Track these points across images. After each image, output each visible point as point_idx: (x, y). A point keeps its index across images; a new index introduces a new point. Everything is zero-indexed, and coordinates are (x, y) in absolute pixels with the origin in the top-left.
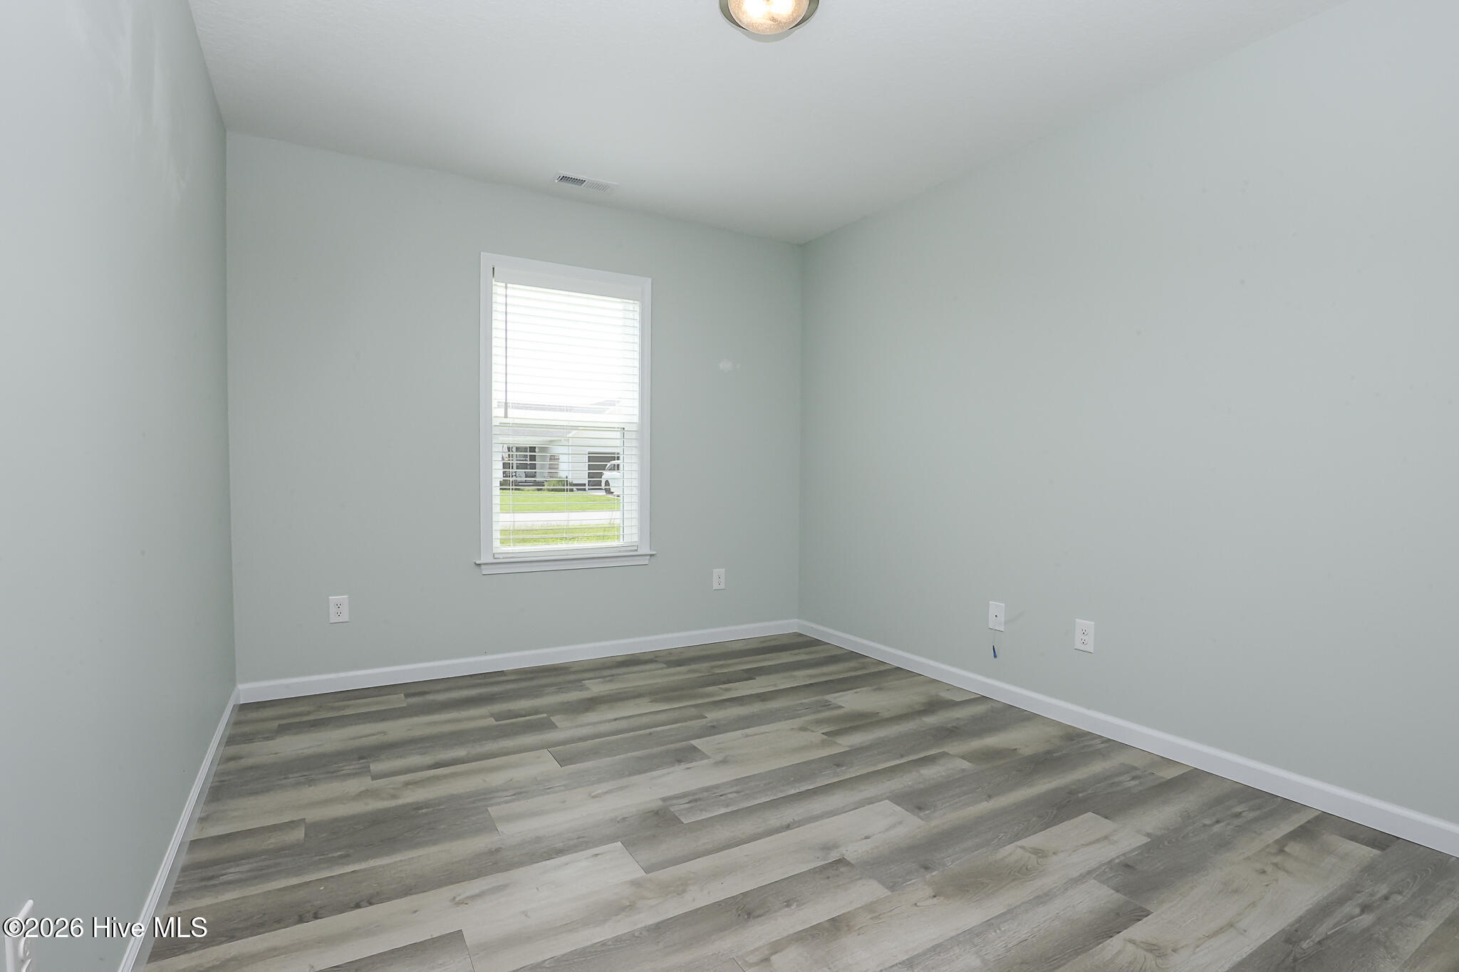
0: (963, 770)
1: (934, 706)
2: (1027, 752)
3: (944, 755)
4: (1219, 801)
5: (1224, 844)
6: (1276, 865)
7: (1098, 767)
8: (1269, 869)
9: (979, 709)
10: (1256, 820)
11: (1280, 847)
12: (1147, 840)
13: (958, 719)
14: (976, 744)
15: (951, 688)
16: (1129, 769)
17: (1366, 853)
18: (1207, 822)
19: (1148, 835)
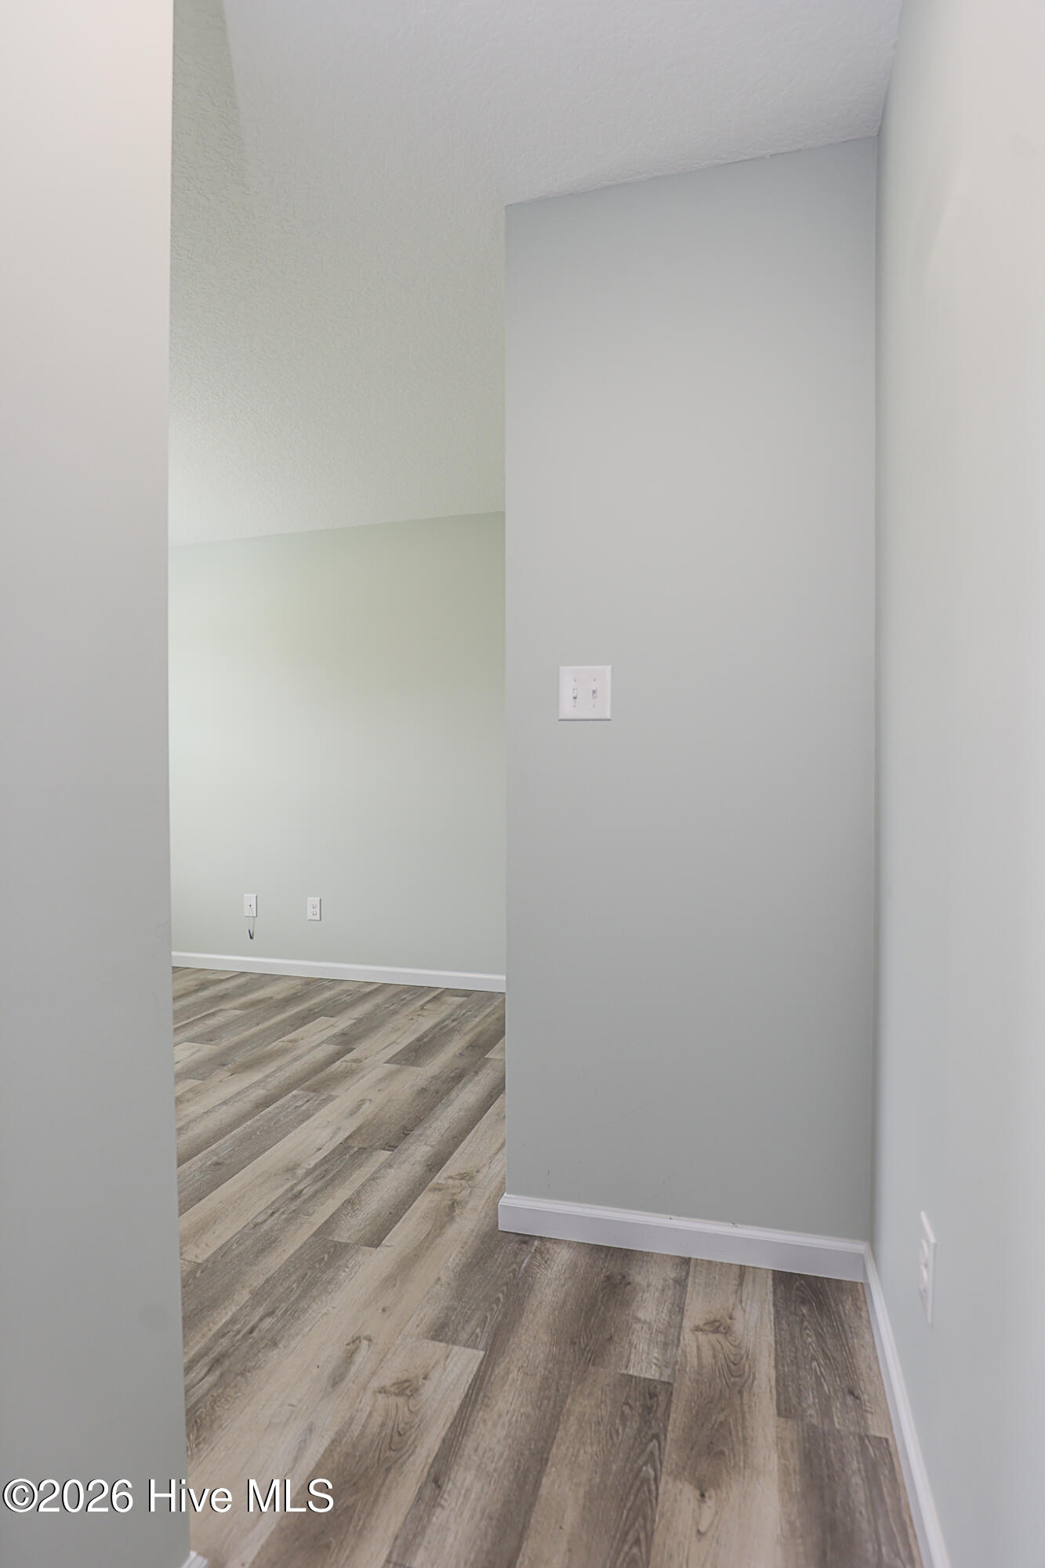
0: (236, 1015)
1: (203, 986)
2: (279, 997)
3: (221, 1010)
4: (395, 995)
5: (395, 1013)
6: (419, 1015)
7: (327, 994)
8: (415, 1017)
9: (242, 980)
10: (413, 999)
11: (422, 1008)
12: (355, 1021)
13: (226, 989)
14: (242, 1000)
15: (215, 972)
16: (345, 992)
17: (459, 1000)
18: (387, 1006)
19: (355, 1019)
